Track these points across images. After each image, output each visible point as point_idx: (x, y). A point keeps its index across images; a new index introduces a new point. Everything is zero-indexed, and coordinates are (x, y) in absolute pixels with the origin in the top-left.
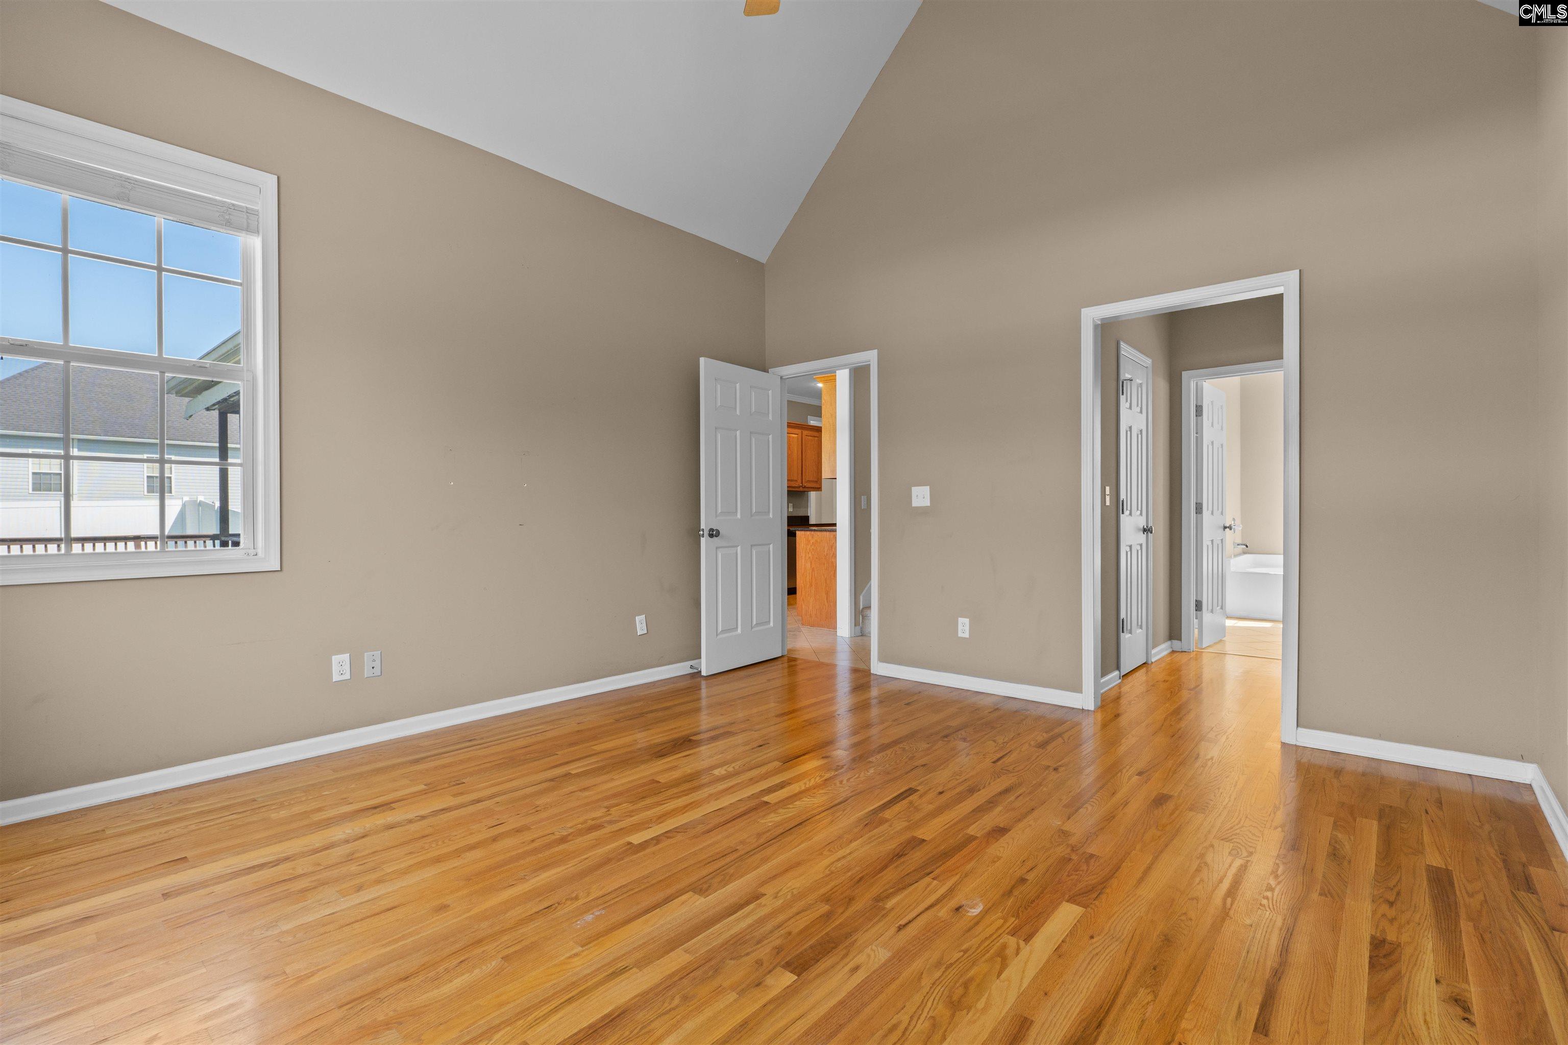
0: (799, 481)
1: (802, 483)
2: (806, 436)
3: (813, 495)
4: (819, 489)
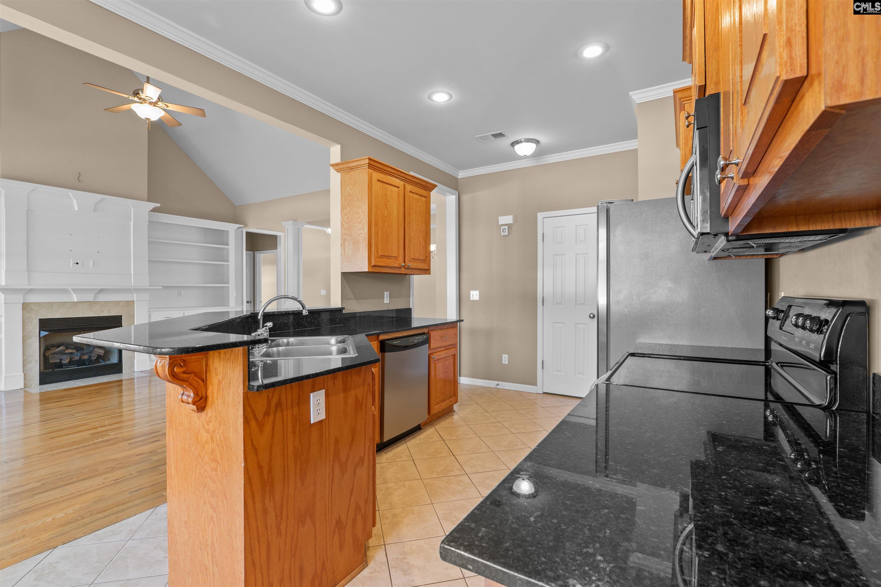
0: (401, 258)
1: (404, 262)
2: (410, 192)
3: (417, 280)
4: (427, 271)
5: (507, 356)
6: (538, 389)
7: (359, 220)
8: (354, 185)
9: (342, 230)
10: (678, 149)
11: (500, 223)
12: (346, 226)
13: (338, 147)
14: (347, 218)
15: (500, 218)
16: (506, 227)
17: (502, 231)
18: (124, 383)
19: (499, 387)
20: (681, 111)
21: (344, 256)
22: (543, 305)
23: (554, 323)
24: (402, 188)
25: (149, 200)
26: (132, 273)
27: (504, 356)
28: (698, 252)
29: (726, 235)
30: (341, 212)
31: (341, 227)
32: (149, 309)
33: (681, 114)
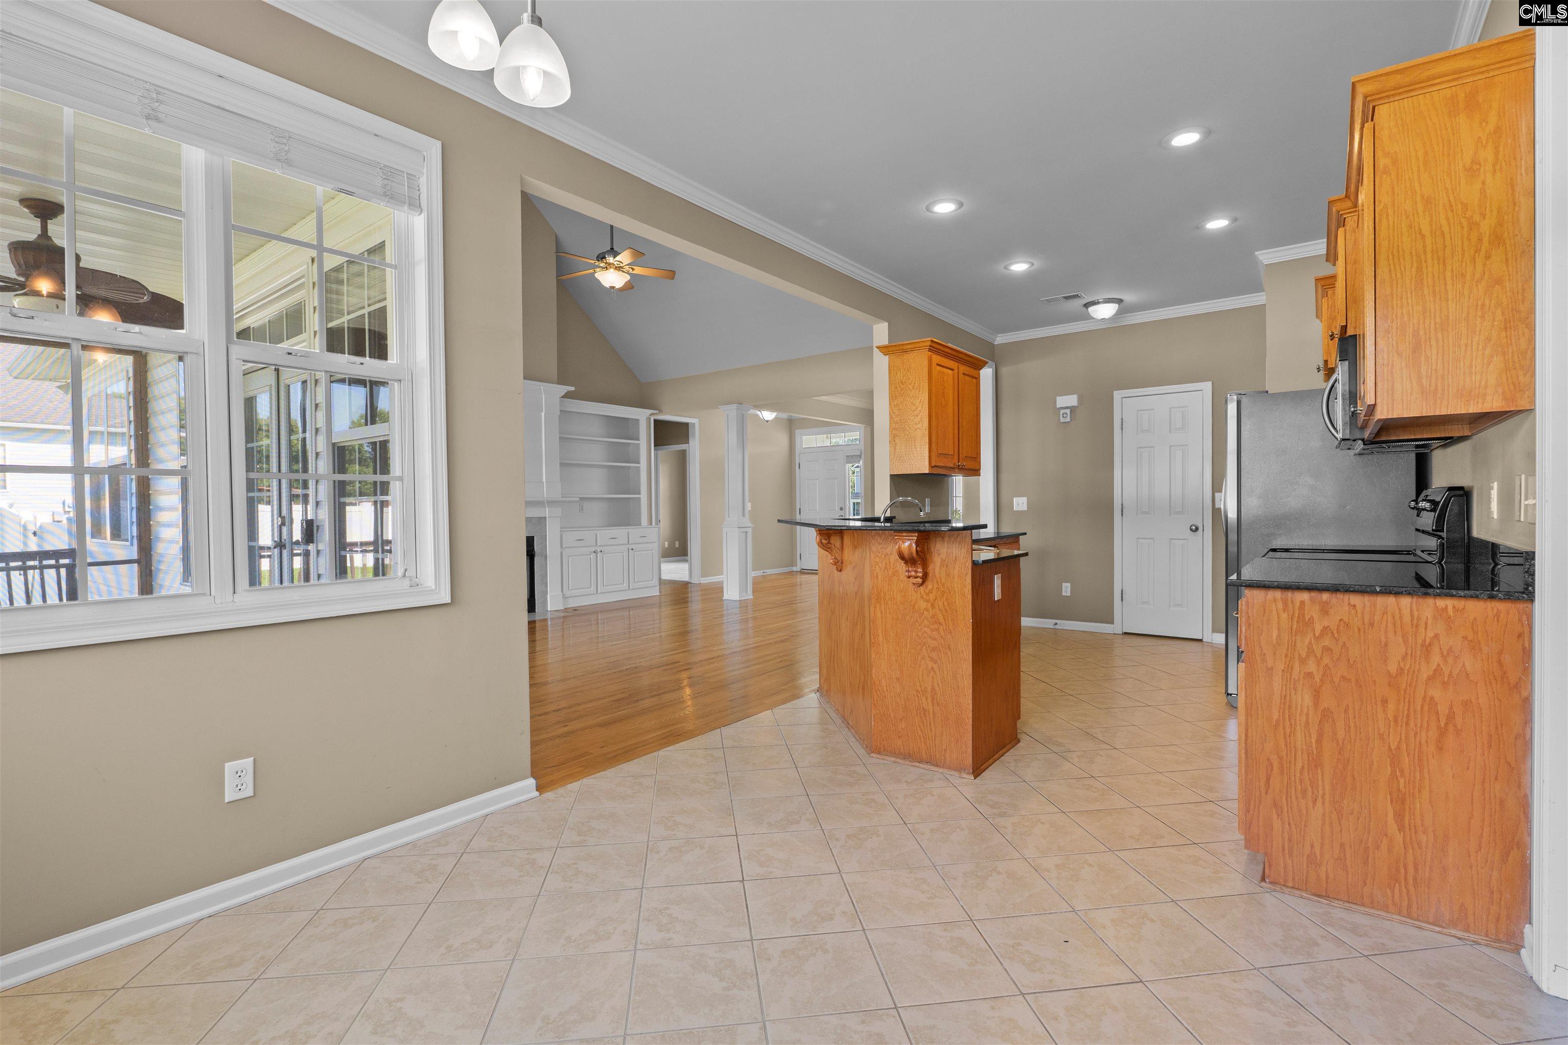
0: (956, 457)
1: (959, 461)
4: (977, 472)
5: (1069, 585)
6: (1116, 628)
7: (916, 413)
8: (908, 371)
9: (890, 423)
10: (1318, 321)
11: (1058, 406)
12: (897, 419)
13: (885, 325)
14: (898, 410)
15: (1058, 398)
16: (1068, 411)
17: (1061, 417)
18: (537, 624)
19: (1057, 627)
20: (1323, 297)
21: (895, 455)
22: (1122, 515)
23: (1138, 538)
24: (956, 371)
25: (561, 381)
26: (544, 480)
27: (1064, 585)
28: (1342, 449)
29: (1363, 440)
30: (890, 402)
31: (890, 421)
32: (561, 528)
33: (1323, 300)
